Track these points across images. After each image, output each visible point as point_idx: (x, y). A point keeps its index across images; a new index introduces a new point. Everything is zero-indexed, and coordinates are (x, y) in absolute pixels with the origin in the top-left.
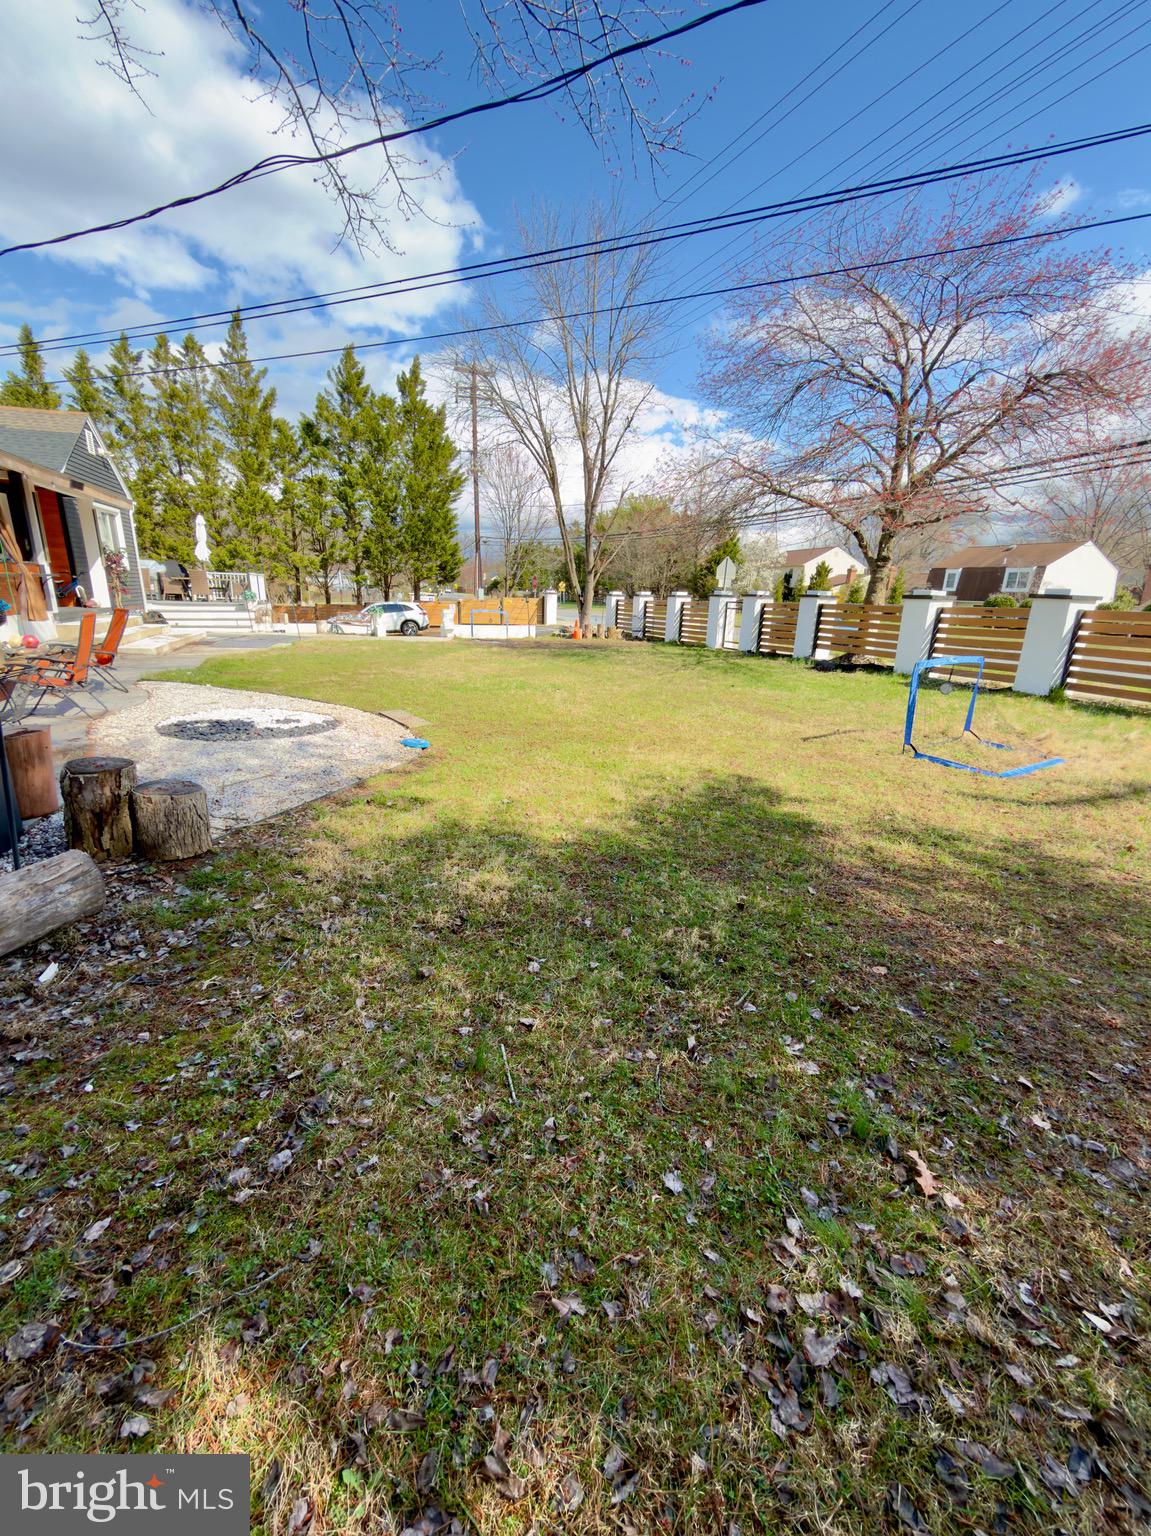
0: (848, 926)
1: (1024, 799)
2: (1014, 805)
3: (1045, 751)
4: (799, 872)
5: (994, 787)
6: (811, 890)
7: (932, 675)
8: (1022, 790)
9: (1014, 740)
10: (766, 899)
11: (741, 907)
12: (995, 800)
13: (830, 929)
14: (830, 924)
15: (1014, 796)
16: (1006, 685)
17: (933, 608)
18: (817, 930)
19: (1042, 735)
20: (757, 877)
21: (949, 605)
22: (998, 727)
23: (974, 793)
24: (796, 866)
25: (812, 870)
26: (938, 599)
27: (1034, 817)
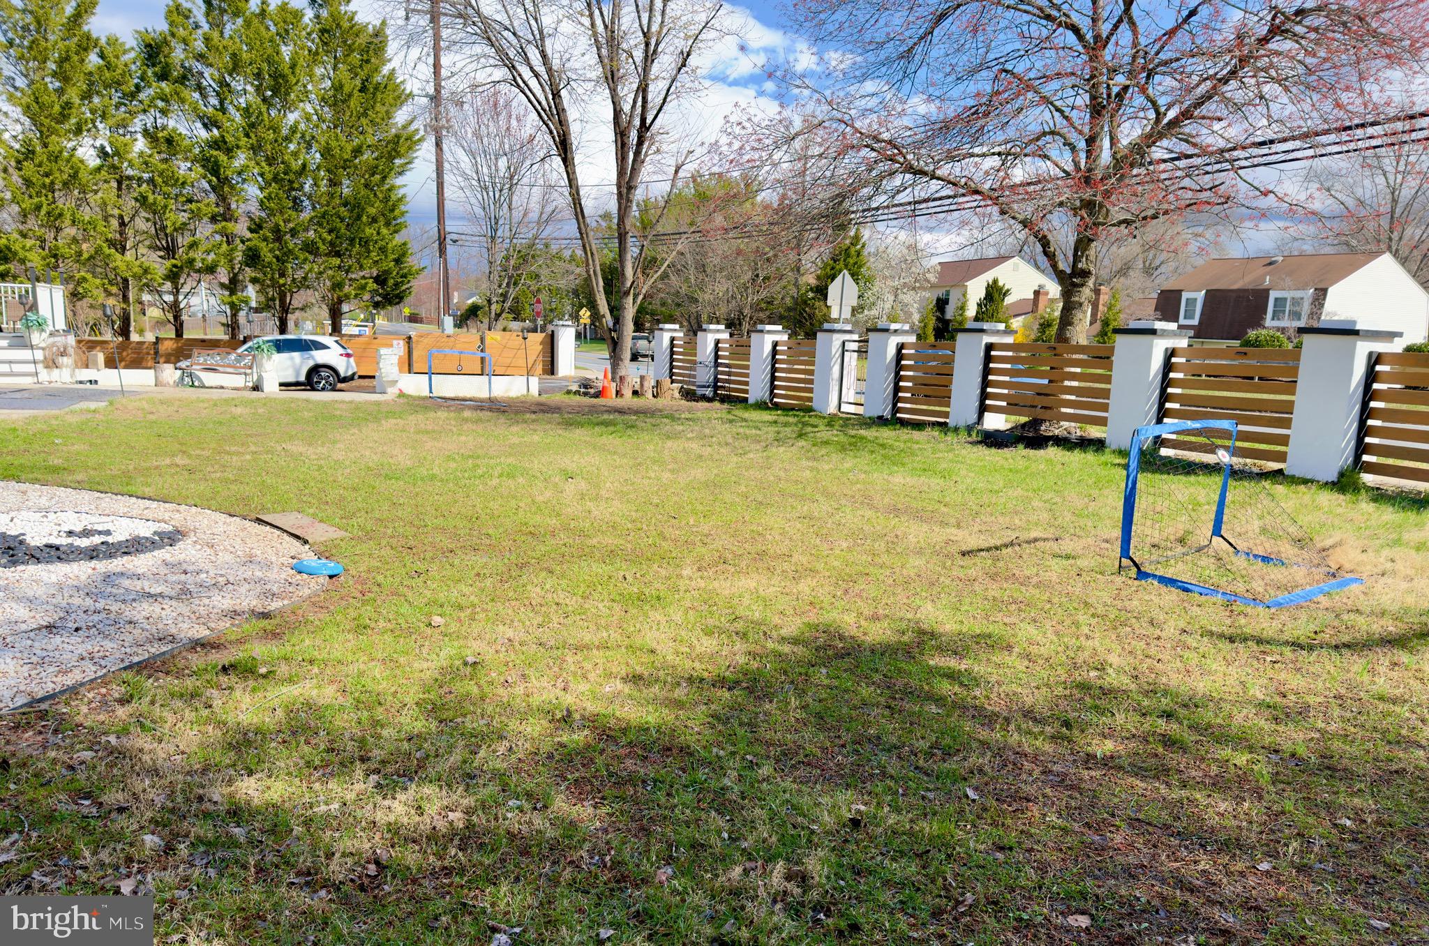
0: (1030, 850)
1: (1303, 640)
2: (1287, 651)
3: (1334, 566)
4: (951, 765)
5: (1260, 622)
6: (970, 793)
7: (1164, 452)
8: (1301, 628)
9: (1287, 550)
10: (898, 811)
11: (855, 823)
12: (1260, 641)
13: (1000, 856)
14: (1001, 849)
15: (1286, 636)
16: (1275, 466)
17: (1159, 347)
18: (979, 858)
19: (1328, 542)
20: (884, 774)
21: (1183, 343)
22: (1264, 530)
23: (1228, 631)
24: (947, 754)
25: (974, 760)
26: (1165, 334)
27: (1316, 668)
